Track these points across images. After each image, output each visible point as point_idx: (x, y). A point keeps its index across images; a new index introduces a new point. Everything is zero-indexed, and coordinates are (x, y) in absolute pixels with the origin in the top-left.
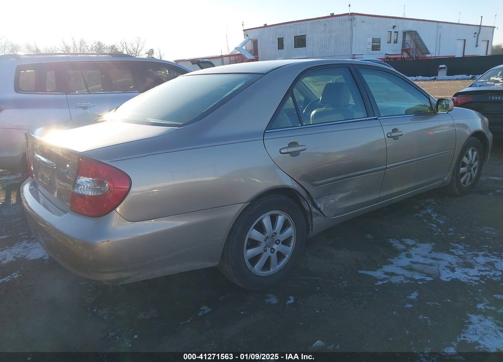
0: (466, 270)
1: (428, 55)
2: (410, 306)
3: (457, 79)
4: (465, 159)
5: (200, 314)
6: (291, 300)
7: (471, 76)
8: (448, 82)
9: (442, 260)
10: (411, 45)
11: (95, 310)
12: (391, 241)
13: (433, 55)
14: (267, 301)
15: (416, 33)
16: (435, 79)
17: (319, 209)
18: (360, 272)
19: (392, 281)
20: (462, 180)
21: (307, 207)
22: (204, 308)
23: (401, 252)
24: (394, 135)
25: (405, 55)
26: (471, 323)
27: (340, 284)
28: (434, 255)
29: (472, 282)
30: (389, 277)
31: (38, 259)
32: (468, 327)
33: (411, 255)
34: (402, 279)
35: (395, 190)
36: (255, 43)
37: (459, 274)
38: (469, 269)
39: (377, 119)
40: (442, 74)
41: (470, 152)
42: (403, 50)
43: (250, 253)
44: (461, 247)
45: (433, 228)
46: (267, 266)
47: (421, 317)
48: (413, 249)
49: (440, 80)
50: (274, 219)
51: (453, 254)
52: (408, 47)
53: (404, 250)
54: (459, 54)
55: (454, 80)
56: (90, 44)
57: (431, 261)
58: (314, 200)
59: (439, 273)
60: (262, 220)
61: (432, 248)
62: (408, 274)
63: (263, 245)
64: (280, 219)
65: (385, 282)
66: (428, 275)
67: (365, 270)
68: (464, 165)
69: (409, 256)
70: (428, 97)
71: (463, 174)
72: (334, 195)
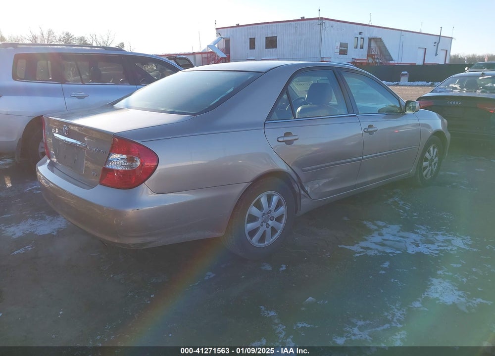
0: (428, 246)
1: (391, 62)
2: (384, 272)
3: (417, 86)
4: (427, 155)
5: (207, 278)
6: (284, 268)
7: (430, 83)
8: (410, 88)
9: (408, 238)
10: (376, 51)
11: (112, 276)
12: (365, 223)
13: (396, 62)
14: (263, 268)
15: (380, 40)
16: (397, 85)
17: (306, 192)
18: (340, 246)
19: (368, 254)
20: (424, 173)
21: (297, 189)
22: (209, 273)
23: (374, 231)
24: (370, 131)
25: (370, 61)
26: (432, 284)
27: (323, 256)
28: (402, 234)
29: (433, 254)
30: (365, 251)
31: (47, 235)
32: (430, 288)
33: (382, 234)
34: (376, 252)
35: (370, 179)
36: (227, 42)
37: (422, 248)
38: (430, 245)
39: (356, 116)
40: (404, 80)
41: (431, 149)
42: (368, 56)
43: (250, 226)
44: (423, 228)
45: (400, 213)
46: (262, 239)
47: (392, 280)
48: (384, 229)
49: (402, 86)
50: (269, 199)
51: (417, 233)
52: (373, 53)
53: (376, 230)
54: (419, 62)
55: (415, 86)
56: (59, 34)
57: (400, 238)
58: (303, 184)
59: (406, 248)
60: (260, 198)
61: (400, 229)
62: (380, 248)
63: (260, 221)
64: (275, 199)
65: (362, 254)
66: (397, 249)
67: (344, 245)
68: (426, 160)
69: (380, 235)
70: (398, 99)
71: (425, 168)
72: (318, 181)
